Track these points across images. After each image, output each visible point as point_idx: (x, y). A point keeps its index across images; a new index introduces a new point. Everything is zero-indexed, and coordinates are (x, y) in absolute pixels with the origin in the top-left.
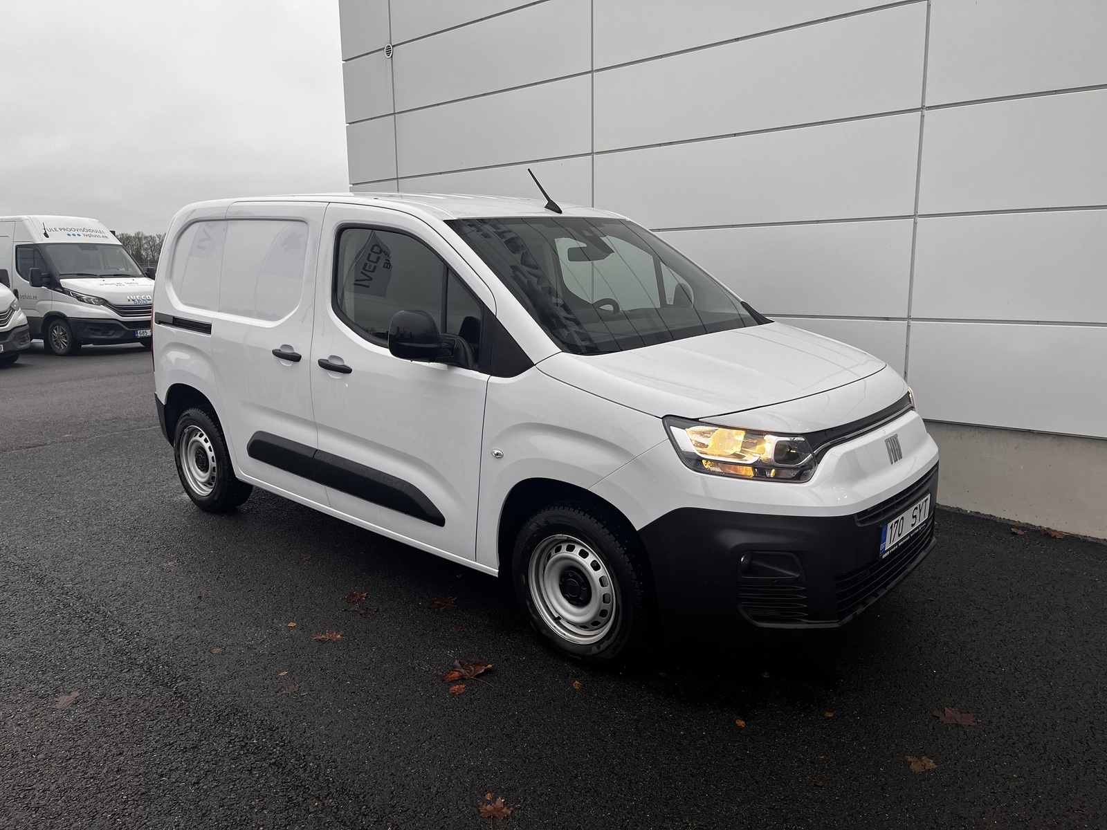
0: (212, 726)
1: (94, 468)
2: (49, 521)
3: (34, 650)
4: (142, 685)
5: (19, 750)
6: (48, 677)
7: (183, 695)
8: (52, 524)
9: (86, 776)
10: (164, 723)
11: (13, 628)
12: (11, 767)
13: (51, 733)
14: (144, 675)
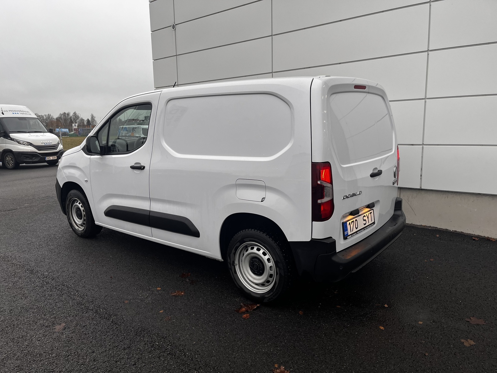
0: (134, 337)
1: (44, 219)
2: (28, 244)
3: (37, 304)
4: (95, 319)
5: (42, 353)
6: (47, 316)
7: (116, 323)
8: (30, 246)
9: (79, 364)
10: (111, 336)
11: (24, 294)
12: (41, 361)
13: (56, 344)
14: (95, 315)
